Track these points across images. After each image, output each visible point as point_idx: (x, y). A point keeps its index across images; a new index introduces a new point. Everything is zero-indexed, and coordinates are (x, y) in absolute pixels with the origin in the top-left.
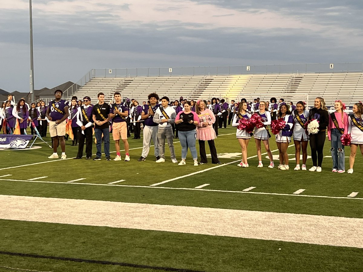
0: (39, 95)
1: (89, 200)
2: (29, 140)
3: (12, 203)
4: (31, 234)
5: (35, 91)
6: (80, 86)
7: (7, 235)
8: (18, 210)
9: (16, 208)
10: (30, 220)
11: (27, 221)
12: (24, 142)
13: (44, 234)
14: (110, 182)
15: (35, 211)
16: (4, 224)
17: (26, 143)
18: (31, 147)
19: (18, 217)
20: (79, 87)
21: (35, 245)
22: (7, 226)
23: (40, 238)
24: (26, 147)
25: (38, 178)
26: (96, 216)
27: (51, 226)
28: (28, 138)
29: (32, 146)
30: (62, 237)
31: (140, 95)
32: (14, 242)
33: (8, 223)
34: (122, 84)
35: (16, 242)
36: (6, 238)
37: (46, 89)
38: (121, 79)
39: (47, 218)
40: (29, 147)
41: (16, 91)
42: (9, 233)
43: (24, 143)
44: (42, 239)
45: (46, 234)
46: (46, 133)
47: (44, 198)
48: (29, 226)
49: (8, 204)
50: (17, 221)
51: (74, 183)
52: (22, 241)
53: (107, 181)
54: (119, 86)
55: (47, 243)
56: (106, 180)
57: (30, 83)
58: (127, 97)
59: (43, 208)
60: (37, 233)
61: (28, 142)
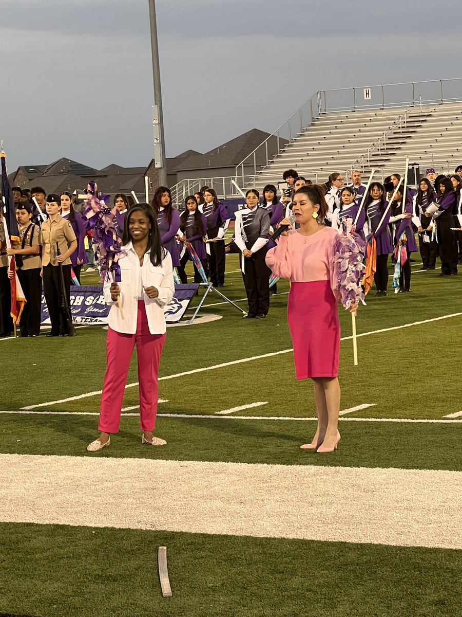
0: (175, 170)
1: (407, 468)
2: (188, 298)
3: (195, 483)
4: (279, 576)
5: (167, 162)
6: (288, 142)
7: (211, 581)
8: (218, 503)
9: (211, 498)
10: (261, 535)
11: (254, 535)
12: (174, 306)
13: (316, 577)
14: (449, 413)
15: (268, 507)
16: (192, 547)
17: (180, 307)
18: (196, 317)
19: (226, 526)
20: (284, 143)
21: (300, 611)
22: (204, 554)
23: (307, 590)
24: (182, 319)
25: (244, 407)
26: (445, 517)
27: (327, 552)
28: (185, 294)
29: (197, 314)
30: (371, 584)
31: (455, 154)
32: (239, 604)
33: (203, 543)
34: (401, 126)
35: (245, 603)
36: (213, 589)
37: (191, 153)
38: (399, 113)
39: (307, 527)
40: (189, 318)
41: (113, 165)
42: (214, 573)
43: (176, 306)
44: (316, 593)
45: (322, 576)
46: (223, 276)
47: (279, 466)
48: (265, 553)
49: (185, 487)
50: (226, 536)
51: (346, 419)
52: (261, 598)
53: (438, 410)
54: (394, 133)
55: (334, 607)
56: (434, 407)
57: (155, 141)
58: (417, 162)
59: (285, 497)
60: (293, 573)
61: (185, 303)
